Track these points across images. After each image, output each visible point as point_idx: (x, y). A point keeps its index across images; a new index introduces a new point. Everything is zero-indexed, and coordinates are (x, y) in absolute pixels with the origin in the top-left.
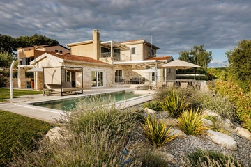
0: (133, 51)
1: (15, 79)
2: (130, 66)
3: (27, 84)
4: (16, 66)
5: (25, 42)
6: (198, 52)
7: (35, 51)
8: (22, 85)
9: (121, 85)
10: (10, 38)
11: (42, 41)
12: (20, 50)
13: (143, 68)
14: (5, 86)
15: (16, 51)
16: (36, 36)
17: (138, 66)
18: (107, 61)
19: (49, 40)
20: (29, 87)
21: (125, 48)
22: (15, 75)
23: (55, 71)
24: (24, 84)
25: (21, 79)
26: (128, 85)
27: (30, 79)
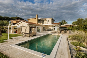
0: (48, 21)
1: (10, 30)
2: (47, 25)
3: (14, 32)
4: (10, 26)
5: (13, 19)
6: (64, 22)
7: (16, 21)
8: (12, 32)
9: (45, 32)
10: (8, 17)
11: (18, 18)
12: (11, 21)
13: (52, 26)
14: (6, 32)
15: (10, 21)
16: (16, 17)
17: (50, 26)
18: (41, 24)
19: (20, 18)
20: (15, 32)
21: (45, 20)
22: (10, 29)
23: (27, 28)
24: (13, 32)
25: (12, 30)
26: (48, 32)
27: (15, 30)
